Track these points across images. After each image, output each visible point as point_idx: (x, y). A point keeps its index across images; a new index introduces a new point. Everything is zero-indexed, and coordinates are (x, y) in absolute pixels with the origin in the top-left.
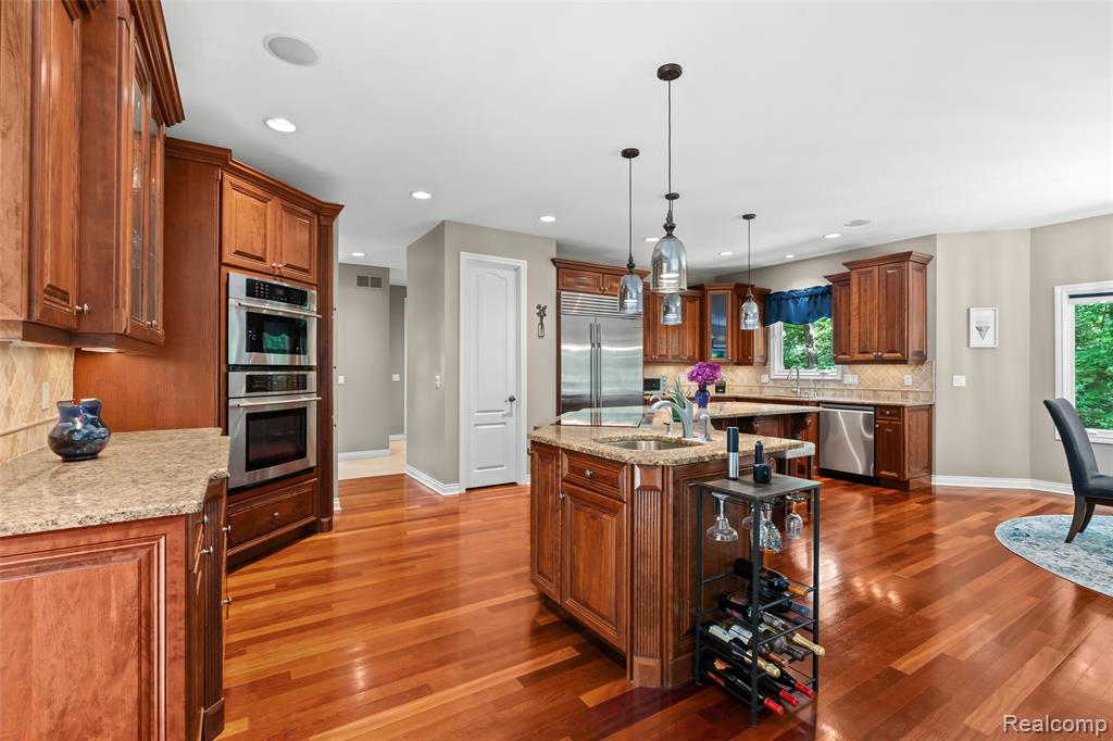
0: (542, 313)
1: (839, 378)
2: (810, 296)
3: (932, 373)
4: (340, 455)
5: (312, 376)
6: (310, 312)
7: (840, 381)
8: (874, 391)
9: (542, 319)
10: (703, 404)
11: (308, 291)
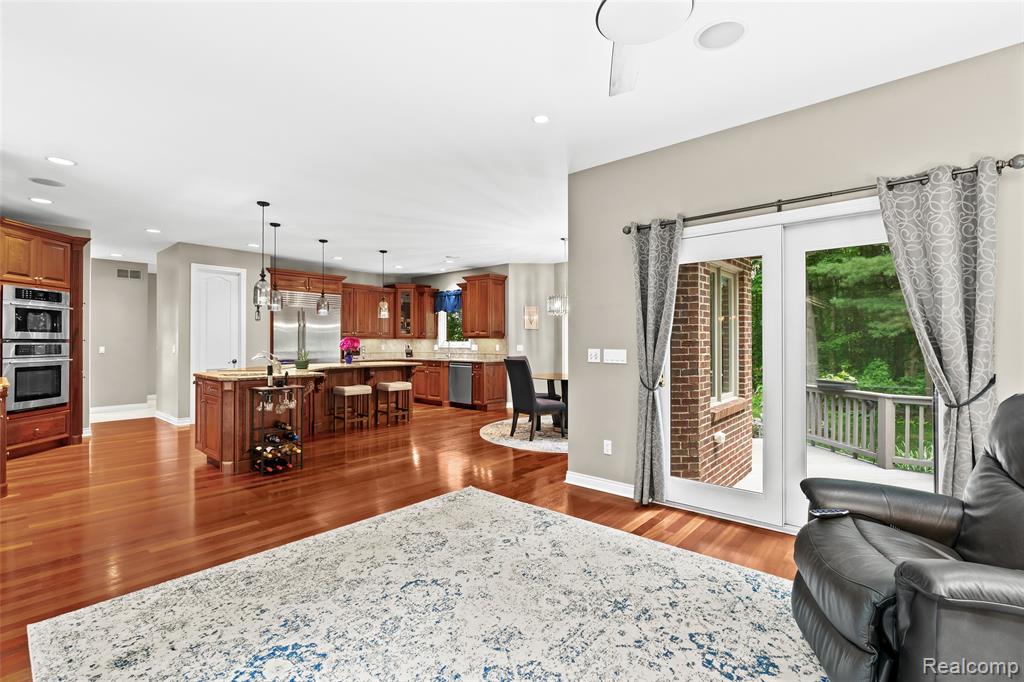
3: (507, 344)
4: (91, 410)
5: (65, 347)
6: (64, 307)
9: (258, 308)
11: (63, 293)
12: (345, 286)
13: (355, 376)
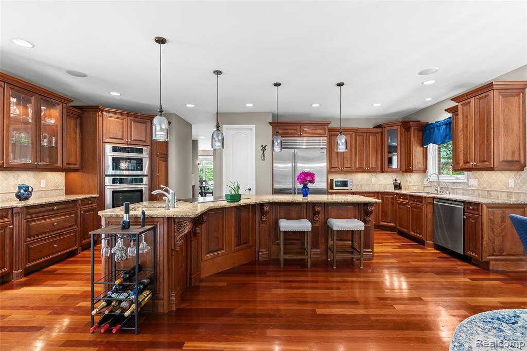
0: (264, 149)
1: (466, 181)
2: (446, 124)
6: (145, 156)
7: (467, 184)
8: (488, 191)
9: (264, 152)
10: (305, 195)
11: (144, 148)
12: (331, 130)
13: (304, 210)
